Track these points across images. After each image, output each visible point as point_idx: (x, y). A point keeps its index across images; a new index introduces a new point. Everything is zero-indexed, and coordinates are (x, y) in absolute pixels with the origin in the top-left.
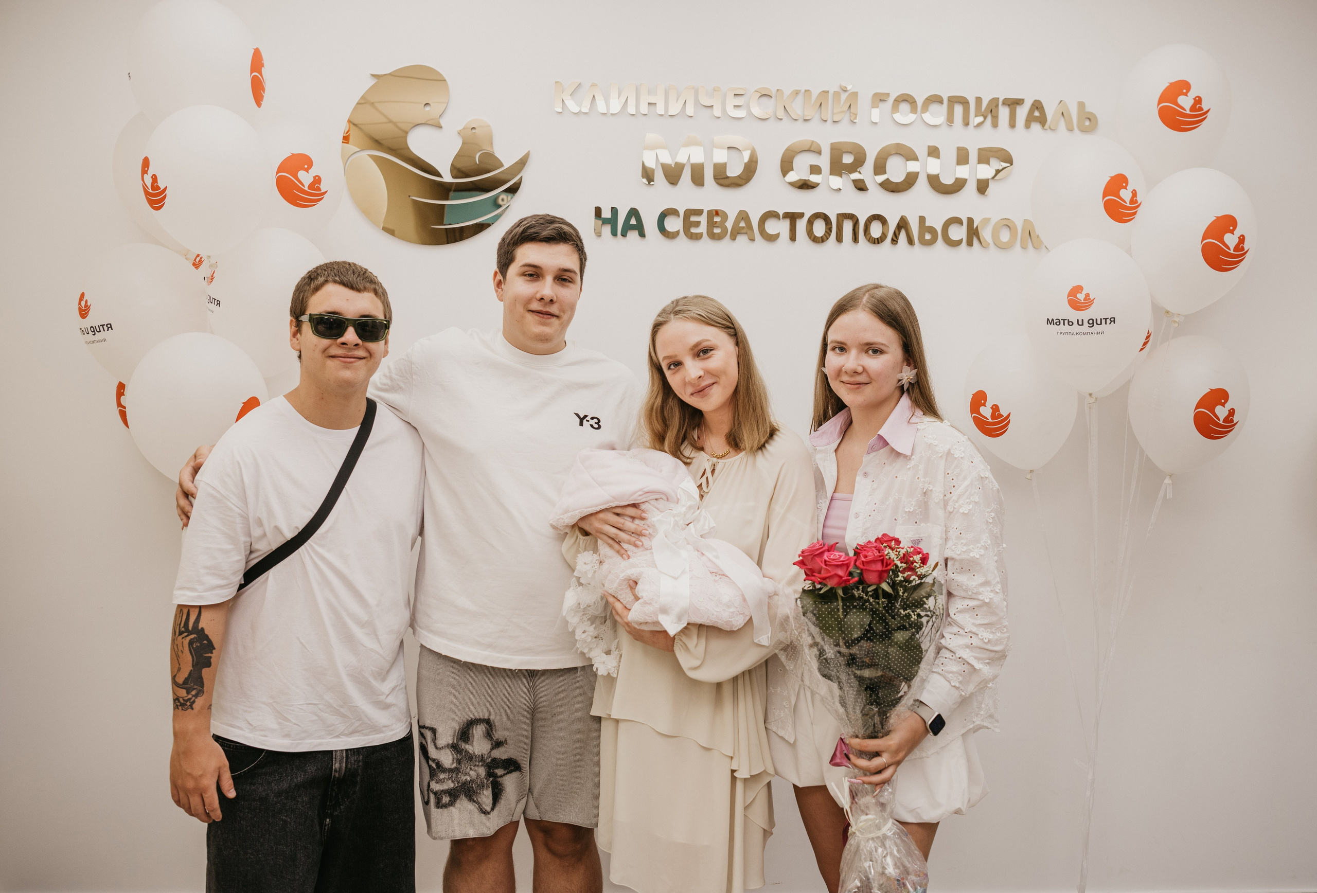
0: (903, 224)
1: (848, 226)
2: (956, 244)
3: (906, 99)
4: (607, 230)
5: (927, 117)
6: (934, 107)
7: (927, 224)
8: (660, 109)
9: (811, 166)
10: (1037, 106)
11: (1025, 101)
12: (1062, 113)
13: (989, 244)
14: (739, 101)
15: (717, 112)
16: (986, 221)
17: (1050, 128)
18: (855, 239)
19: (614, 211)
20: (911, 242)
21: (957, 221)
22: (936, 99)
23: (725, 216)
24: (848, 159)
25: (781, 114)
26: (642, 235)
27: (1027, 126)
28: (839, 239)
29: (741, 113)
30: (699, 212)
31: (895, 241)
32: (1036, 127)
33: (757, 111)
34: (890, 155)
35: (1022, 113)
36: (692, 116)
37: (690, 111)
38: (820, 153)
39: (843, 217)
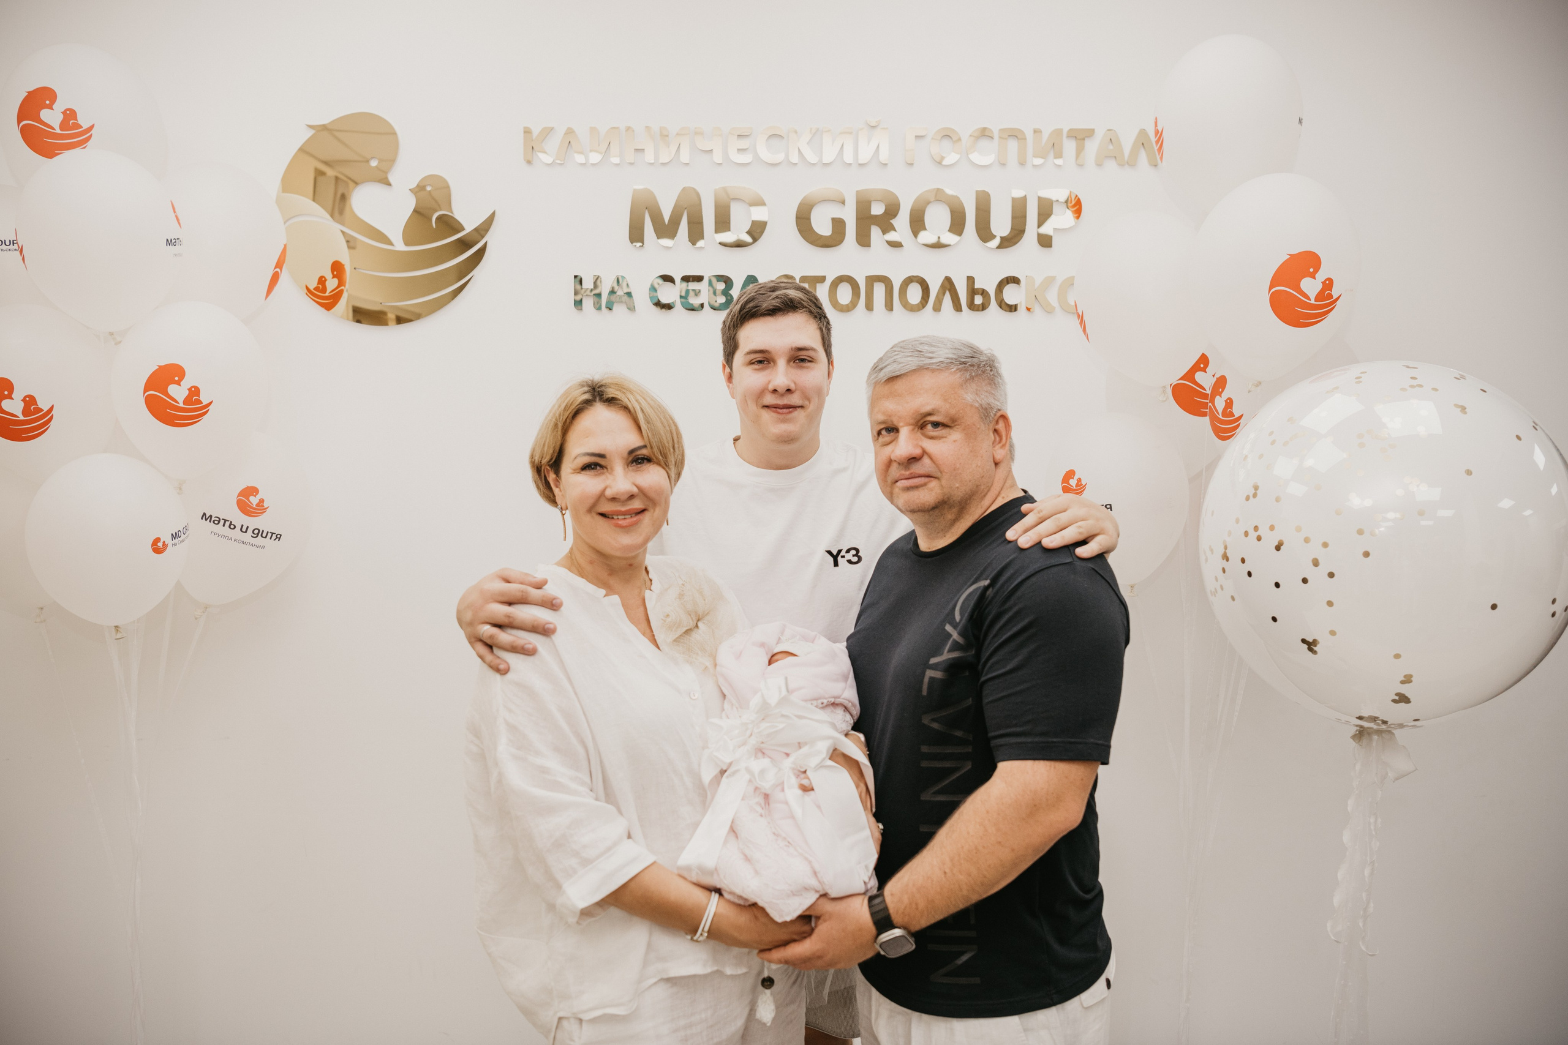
0: (948, 285)
1: (879, 290)
2: (1013, 308)
3: (947, 135)
4: (588, 303)
5: (975, 157)
6: (984, 143)
7: (977, 286)
8: (649, 157)
9: (833, 220)
10: (1112, 139)
11: (1096, 131)
12: (1143, 144)
13: (1054, 308)
14: (744, 144)
15: (718, 157)
16: (1050, 281)
17: (1128, 163)
18: (889, 306)
19: (597, 281)
20: (958, 307)
21: (1015, 280)
22: (984, 134)
23: (728, 281)
24: (877, 209)
25: (795, 158)
26: (632, 309)
27: (1099, 164)
28: (869, 307)
29: (746, 158)
30: (699, 279)
31: (937, 308)
32: (1111, 165)
33: (765, 154)
34: (929, 203)
35: (1092, 147)
36: (688, 164)
37: (685, 157)
38: (843, 203)
39: (872, 280)
